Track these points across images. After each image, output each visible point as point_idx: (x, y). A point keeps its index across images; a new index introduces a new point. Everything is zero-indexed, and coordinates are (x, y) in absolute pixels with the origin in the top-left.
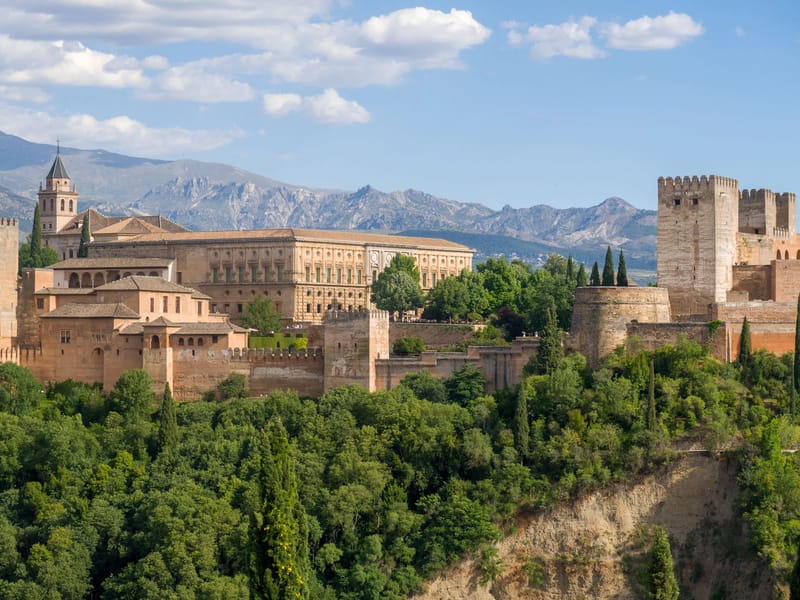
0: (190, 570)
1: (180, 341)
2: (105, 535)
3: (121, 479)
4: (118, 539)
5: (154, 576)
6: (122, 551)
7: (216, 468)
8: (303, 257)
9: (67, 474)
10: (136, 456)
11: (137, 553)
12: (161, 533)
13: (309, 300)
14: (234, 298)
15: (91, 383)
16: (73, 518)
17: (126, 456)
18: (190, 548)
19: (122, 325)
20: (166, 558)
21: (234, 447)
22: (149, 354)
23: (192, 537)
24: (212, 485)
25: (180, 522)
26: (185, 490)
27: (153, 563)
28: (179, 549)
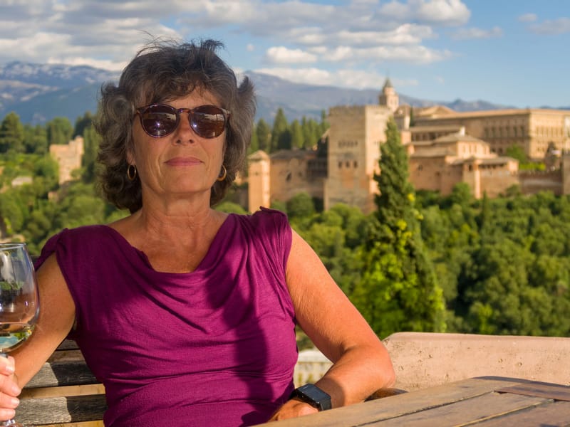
0: (514, 286)
1: (483, 167)
2: (463, 267)
3: (465, 238)
4: (471, 269)
5: (495, 289)
6: (475, 276)
7: (518, 233)
8: (535, 123)
9: (436, 237)
10: (471, 226)
11: (483, 277)
12: (494, 267)
13: (538, 145)
14: (497, 146)
15: (434, 189)
16: (446, 258)
17: (466, 227)
18: (512, 274)
19: (450, 160)
20: (500, 279)
21: (525, 221)
22: (466, 174)
23: (512, 268)
24: (517, 241)
25: (504, 261)
26: (506, 245)
27: (493, 283)
28: (506, 275)
